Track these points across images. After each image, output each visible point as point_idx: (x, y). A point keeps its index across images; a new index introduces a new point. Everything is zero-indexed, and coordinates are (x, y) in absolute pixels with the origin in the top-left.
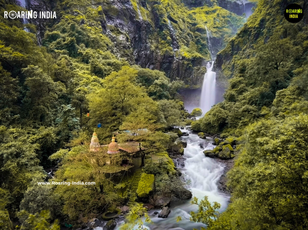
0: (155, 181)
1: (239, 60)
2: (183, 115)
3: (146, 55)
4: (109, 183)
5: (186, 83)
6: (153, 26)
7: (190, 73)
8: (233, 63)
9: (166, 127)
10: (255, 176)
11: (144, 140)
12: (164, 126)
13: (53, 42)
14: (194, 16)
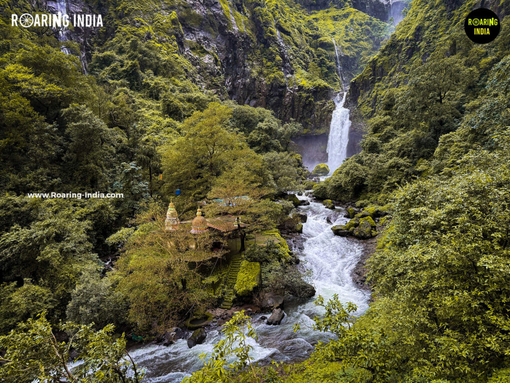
0: (261, 272)
1: (383, 90)
2: (301, 175)
3: (244, 85)
4: (195, 277)
5: (305, 126)
6: (255, 40)
7: (311, 112)
8: (375, 94)
9: (276, 192)
10: (408, 264)
11: (243, 213)
12: (272, 191)
13: (106, 68)
14: (315, 24)
